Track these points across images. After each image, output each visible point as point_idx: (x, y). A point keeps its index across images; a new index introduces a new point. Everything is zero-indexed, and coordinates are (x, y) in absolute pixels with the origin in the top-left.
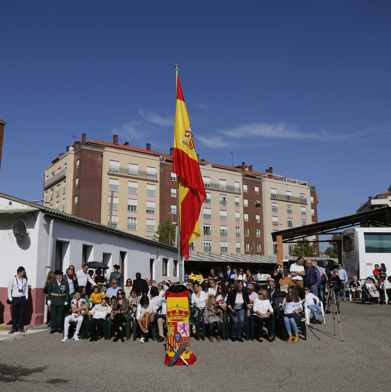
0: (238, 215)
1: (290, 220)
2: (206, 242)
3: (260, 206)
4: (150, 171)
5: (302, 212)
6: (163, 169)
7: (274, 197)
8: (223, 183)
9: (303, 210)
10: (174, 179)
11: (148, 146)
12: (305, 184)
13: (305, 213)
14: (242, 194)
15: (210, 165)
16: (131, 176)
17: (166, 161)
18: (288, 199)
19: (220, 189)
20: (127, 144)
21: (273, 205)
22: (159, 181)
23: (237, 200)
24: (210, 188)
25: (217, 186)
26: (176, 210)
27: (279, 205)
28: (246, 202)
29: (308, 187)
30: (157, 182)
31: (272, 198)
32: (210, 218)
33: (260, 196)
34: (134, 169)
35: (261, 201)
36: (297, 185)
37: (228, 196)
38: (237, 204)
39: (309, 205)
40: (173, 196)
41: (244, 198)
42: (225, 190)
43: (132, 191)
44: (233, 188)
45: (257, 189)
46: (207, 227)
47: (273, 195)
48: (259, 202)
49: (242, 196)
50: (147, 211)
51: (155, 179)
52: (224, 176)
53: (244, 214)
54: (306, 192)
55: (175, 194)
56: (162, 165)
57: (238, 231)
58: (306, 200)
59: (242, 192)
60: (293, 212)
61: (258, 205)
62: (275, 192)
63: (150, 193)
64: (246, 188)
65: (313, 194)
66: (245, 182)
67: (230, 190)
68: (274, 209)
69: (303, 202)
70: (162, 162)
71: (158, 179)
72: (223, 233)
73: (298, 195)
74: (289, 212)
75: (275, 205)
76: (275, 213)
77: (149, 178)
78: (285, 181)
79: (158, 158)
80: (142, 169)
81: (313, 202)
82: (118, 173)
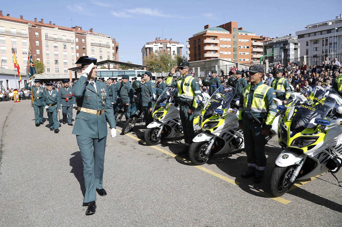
0: (73, 54)
1: (101, 56)
2: (56, 68)
3: (85, 49)
4: (23, 32)
5: (107, 52)
6: (31, 31)
7: (92, 44)
8: (64, 38)
9: (108, 50)
10: (37, 36)
11: (21, 17)
12: (109, 37)
13: (109, 52)
14: (75, 43)
15: (57, 28)
16: (12, 35)
17: (32, 26)
18: (100, 45)
19: (63, 41)
20: (8, 15)
21: (92, 48)
22: (29, 37)
23: (72, 46)
24: (57, 40)
25: (61, 39)
26: (39, 52)
27: (95, 48)
28: (77, 47)
29: (111, 39)
30: (28, 38)
31: (92, 45)
32: (58, 56)
33: (85, 44)
34: (13, 31)
35: (86, 46)
36: (105, 38)
37: (68, 45)
38: (72, 48)
39: (112, 48)
40: (37, 45)
41: (76, 45)
42: (66, 41)
43: (14, 43)
44: (70, 40)
45: (83, 40)
46: (56, 60)
47: (92, 43)
48: (84, 47)
49: (75, 44)
50: (23, 53)
51: (26, 36)
52: (65, 34)
53: (77, 53)
54: (110, 41)
55: (38, 44)
56: (29, 29)
57: (73, 62)
58: (110, 45)
59: (75, 42)
60: (103, 52)
61: (84, 49)
62: (93, 42)
63: (24, 44)
64: (77, 40)
65: (114, 42)
66: (76, 37)
67: (69, 41)
68: (93, 51)
69: (108, 47)
70: (30, 27)
71: (28, 36)
72: (65, 63)
73: (106, 43)
74: (101, 51)
75: (93, 48)
76: (93, 53)
77: (23, 36)
78: (99, 36)
79: (27, 25)
80: (19, 31)
81: (114, 46)
82: (5, 34)
